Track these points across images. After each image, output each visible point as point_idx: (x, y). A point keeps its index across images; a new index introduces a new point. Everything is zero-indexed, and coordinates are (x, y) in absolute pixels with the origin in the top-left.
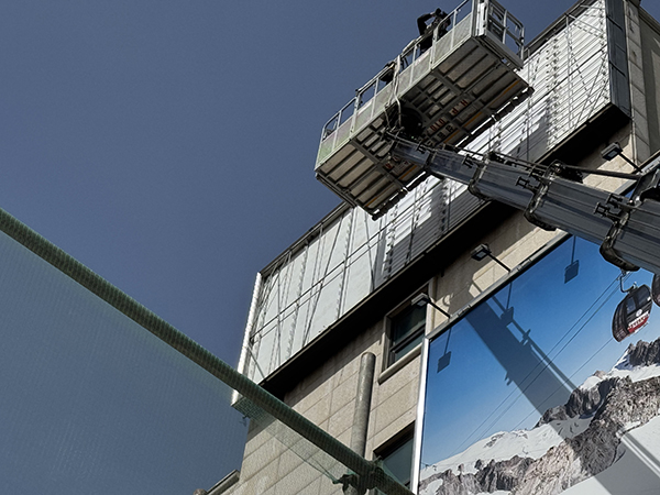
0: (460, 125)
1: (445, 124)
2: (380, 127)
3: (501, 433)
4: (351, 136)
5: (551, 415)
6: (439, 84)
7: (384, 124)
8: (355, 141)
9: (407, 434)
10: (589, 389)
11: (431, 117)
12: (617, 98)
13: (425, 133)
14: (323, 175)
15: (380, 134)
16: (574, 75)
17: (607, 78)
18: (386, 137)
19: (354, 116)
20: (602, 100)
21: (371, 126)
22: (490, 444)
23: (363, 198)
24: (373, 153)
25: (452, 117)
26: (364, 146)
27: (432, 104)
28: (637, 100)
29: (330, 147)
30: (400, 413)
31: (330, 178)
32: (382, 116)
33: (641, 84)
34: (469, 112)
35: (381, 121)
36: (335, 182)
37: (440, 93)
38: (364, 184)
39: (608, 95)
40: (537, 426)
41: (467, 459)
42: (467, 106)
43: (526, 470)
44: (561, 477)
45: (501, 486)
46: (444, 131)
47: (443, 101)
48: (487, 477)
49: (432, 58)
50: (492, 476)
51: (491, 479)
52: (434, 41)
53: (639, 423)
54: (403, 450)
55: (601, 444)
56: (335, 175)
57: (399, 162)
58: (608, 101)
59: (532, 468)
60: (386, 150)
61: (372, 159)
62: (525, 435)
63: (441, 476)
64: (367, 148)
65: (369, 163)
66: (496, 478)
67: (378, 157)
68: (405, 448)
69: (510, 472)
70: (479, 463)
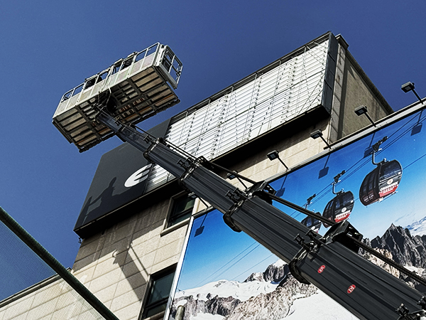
0: (137, 111)
1: (129, 109)
2: (93, 103)
3: (224, 280)
4: (77, 104)
5: (254, 277)
6: (130, 86)
7: (96, 101)
8: (78, 107)
9: (172, 269)
10: (278, 267)
11: (122, 103)
12: (325, 103)
13: (117, 112)
14: (57, 122)
15: (92, 106)
16: (303, 82)
17: (322, 89)
18: (95, 108)
19: (81, 93)
20: (317, 101)
21: (88, 101)
22: (217, 286)
23: (76, 139)
24: (87, 116)
25: (134, 106)
26: (83, 111)
27: (124, 97)
28: (336, 104)
29: (64, 107)
30: (170, 256)
31: (61, 125)
32: (96, 97)
33: (340, 96)
34: (143, 105)
35: (94, 100)
36: (63, 127)
37: (129, 92)
38: (79, 132)
39: (321, 99)
40: (246, 281)
41: (203, 291)
42: (143, 102)
43: (236, 306)
44: (255, 316)
45: (220, 312)
46: (128, 113)
47: (130, 97)
48: (212, 305)
49: (129, 72)
50: (215, 305)
51: (215, 306)
52: (133, 63)
53: (305, 295)
54: (167, 278)
55: (281, 302)
56: (64, 123)
57: (99, 124)
58: (320, 103)
59: (239, 306)
60: (94, 116)
61: (85, 119)
62: (238, 286)
63: (186, 298)
64: (84, 112)
65: (83, 121)
66: (217, 307)
67: (89, 118)
68: (169, 276)
69: (226, 305)
70: (209, 296)
